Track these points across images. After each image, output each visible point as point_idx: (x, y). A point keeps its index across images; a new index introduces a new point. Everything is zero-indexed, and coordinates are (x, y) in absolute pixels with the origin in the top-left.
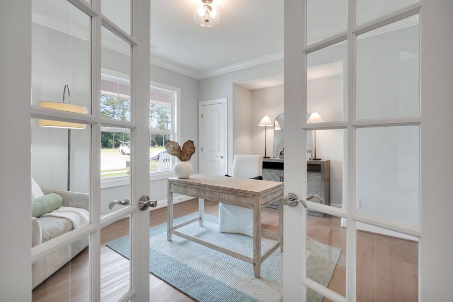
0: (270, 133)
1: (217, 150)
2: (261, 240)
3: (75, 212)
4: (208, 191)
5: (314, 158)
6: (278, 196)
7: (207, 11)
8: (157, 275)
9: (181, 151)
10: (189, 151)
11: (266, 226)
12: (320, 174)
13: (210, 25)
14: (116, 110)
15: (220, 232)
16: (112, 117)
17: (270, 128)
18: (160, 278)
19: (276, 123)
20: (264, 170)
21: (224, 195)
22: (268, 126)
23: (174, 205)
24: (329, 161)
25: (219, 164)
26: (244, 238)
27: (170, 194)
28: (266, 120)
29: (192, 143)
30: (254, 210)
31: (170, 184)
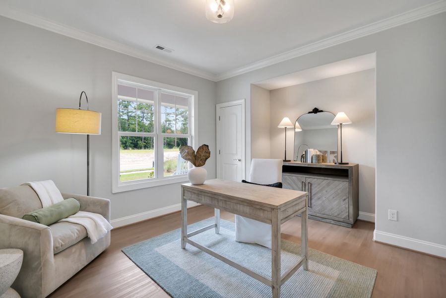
0: (291, 135)
1: (235, 153)
2: (280, 254)
3: (89, 218)
4: (221, 200)
5: (340, 161)
6: (300, 208)
7: (220, 6)
8: (167, 290)
9: (195, 156)
10: (204, 156)
11: (286, 237)
12: (348, 180)
13: (223, 21)
14: (145, 115)
15: (237, 241)
16: (142, 120)
17: (290, 129)
18: (170, 295)
19: (297, 124)
20: (284, 174)
21: (238, 206)
22: (288, 127)
23: (188, 209)
24: (358, 165)
25: (237, 167)
26: (262, 250)
27: (184, 201)
28: (286, 121)
29: (207, 148)
30: (272, 226)
31: (184, 190)
